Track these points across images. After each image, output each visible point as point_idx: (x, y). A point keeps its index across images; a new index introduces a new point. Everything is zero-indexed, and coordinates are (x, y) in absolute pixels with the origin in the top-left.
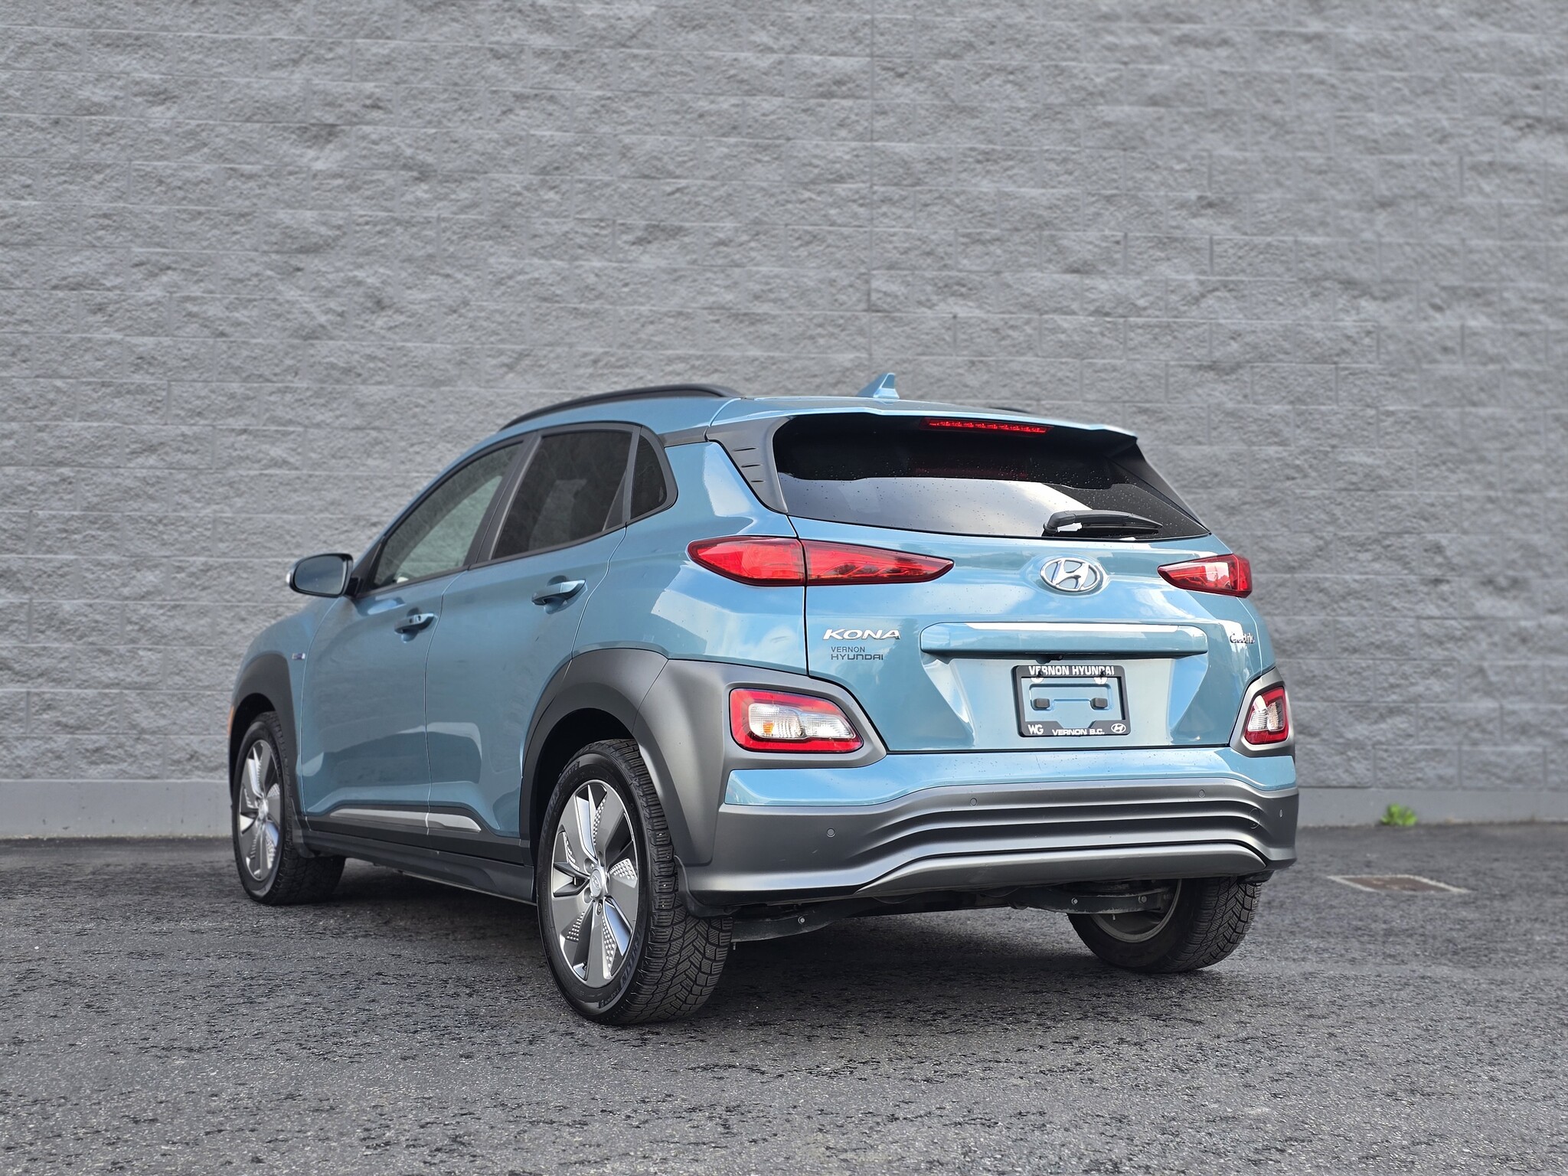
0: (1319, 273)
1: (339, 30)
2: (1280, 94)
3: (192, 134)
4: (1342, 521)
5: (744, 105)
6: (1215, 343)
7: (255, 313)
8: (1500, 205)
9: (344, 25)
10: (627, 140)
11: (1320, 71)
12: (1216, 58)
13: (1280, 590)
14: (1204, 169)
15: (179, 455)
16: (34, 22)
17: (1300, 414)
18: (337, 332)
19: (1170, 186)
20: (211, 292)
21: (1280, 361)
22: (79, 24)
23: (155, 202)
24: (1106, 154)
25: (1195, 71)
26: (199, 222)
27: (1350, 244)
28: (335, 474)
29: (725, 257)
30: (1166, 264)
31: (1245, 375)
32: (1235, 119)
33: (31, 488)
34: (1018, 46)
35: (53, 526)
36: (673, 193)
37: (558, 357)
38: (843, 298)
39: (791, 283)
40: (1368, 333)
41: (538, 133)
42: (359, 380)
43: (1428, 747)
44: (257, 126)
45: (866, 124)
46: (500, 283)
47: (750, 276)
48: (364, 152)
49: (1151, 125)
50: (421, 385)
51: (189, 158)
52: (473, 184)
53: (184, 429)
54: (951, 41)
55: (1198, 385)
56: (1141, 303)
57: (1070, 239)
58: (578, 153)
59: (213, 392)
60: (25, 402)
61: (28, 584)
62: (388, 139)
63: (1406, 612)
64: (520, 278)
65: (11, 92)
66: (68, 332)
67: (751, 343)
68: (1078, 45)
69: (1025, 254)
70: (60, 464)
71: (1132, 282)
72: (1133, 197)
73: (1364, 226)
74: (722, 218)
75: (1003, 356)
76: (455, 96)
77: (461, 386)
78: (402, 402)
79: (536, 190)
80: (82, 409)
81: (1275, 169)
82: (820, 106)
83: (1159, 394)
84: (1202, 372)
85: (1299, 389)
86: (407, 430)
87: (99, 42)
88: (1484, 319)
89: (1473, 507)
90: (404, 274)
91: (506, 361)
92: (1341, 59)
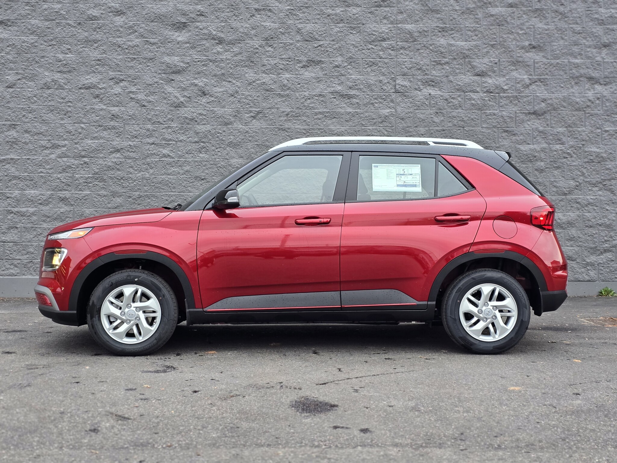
0: (578, 74)
2: (563, 1)
3: (131, 27)
4: (586, 175)
5: (346, 11)
6: (535, 104)
7: (156, 97)
10: (299, 26)
13: (561, 202)
14: (532, 33)
15: (129, 153)
17: (570, 132)
18: (187, 105)
19: (517, 40)
20: (139, 89)
21: (562, 110)
23: (118, 54)
24: (491, 28)
26: (134, 62)
27: (591, 63)
28: (188, 160)
29: (338, 72)
30: (515, 72)
31: (548, 116)
32: (544, 12)
33: (73, 166)
35: (81, 181)
36: (317, 47)
37: (272, 113)
38: (385, 87)
39: (364, 82)
40: (598, 99)
41: (265, 24)
42: (196, 123)
44: (156, 24)
45: (394, 17)
46: (250, 84)
47: (348, 79)
48: (197, 33)
49: (510, 16)
50: (220, 125)
51: (132, 37)
52: (239, 45)
53: (130, 143)
55: (528, 120)
56: (505, 87)
57: (476, 62)
58: (280, 32)
59: (141, 128)
60: (70, 133)
61: (72, 203)
62: (206, 28)
63: (612, 211)
64: (258, 82)
65: (62, 12)
66: (86, 106)
67: (348, 107)
69: (458, 69)
70: (84, 157)
71: (502, 79)
72: (502, 45)
73: (597, 55)
74: (337, 56)
75: (449, 110)
76: (232, 10)
77: (235, 125)
78: (213, 132)
79: (264, 47)
80: (91, 135)
81: (561, 32)
82: (376, 10)
83: (512, 124)
84: (530, 115)
85: (569, 122)
86: (215, 143)
90: (213, 81)
91: (253, 115)
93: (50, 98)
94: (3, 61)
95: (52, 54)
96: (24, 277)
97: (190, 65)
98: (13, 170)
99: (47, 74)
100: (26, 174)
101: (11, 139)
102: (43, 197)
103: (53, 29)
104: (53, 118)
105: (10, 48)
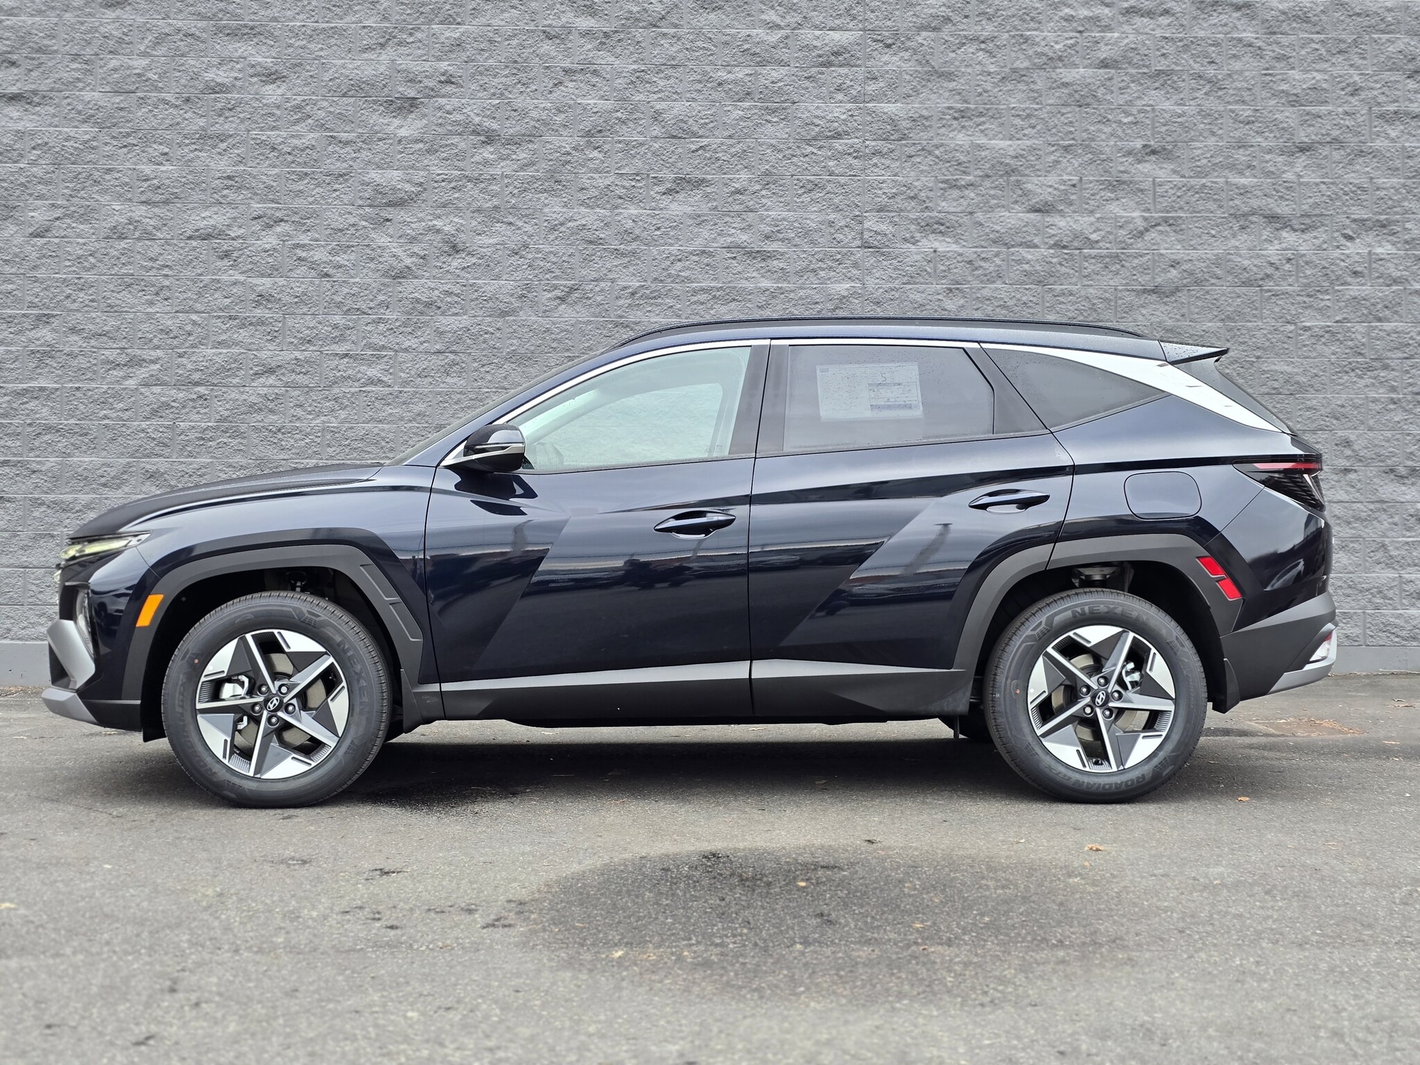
0: (1246, 209)
1: (418, 17)
2: (1213, 55)
3: (298, 108)
6: (1158, 270)
7: (353, 256)
8: (1404, 148)
9: (422, 13)
10: (658, 107)
11: (1248, 35)
12: (1158, 26)
14: (1148, 122)
15: (294, 376)
16: (168, 17)
17: (1231, 330)
18: (420, 272)
19: (1119, 136)
20: (317, 240)
21: (1213, 284)
22: (202, 17)
23: (270, 166)
24: (1064, 111)
25: (1141, 38)
26: (306, 182)
27: (1274, 184)
28: (421, 390)
29: (740, 204)
30: (1115, 203)
31: (1183, 297)
32: (1175, 78)
33: (173, 404)
34: (989, 19)
35: (192, 435)
36: (697, 151)
37: (602, 290)
38: (840, 236)
39: (796, 224)
40: (1289, 260)
41: (584, 101)
42: (438, 312)
44: (352, 100)
45: (859, 88)
46: (554, 229)
47: (762, 219)
48: (440, 121)
49: (1103, 85)
50: (489, 316)
51: (297, 128)
52: (530, 146)
53: (297, 354)
54: (931, 15)
55: (1142, 306)
56: (1094, 237)
57: (1033, 184)
58: (616, 118)
59: (320, 323)
60: (167, 333)
62: (459, 109)
64: (571, 224)
65: (150, 75)
66: (201, 275)
67: (763, 277)
68: (1041, 17)
69: (993, 197)
70: (197, 384)
71: (1086, 219)
72: (1087, 146)
73: (1286, 168)
74: (738, 171)
75: (976, 284)
76: (515, 71)
77: (522, 316)
78: (474, 330)
79: (582, 150)
80: (213, 338)
81: (1209, 121)
82: (820, 73)
84: (1145, 295)
85: (1229, 308)
86: (478, 353)
87: (221, 32)
88: (1389, 247)
89: (1378, 407)
90: (474, 223)
91: (559, 294)
92: (1267, 25)
93: (123, 259)
94: (23, 180)
95: (127, 163)
97: (425, 189)
98: (44, 414)
99: (117, 208)
100: (70, 422)
101: (41, 346)
102: (109, 469)
103: (129, 112)
104: (131, 300)
105: (39, 152)
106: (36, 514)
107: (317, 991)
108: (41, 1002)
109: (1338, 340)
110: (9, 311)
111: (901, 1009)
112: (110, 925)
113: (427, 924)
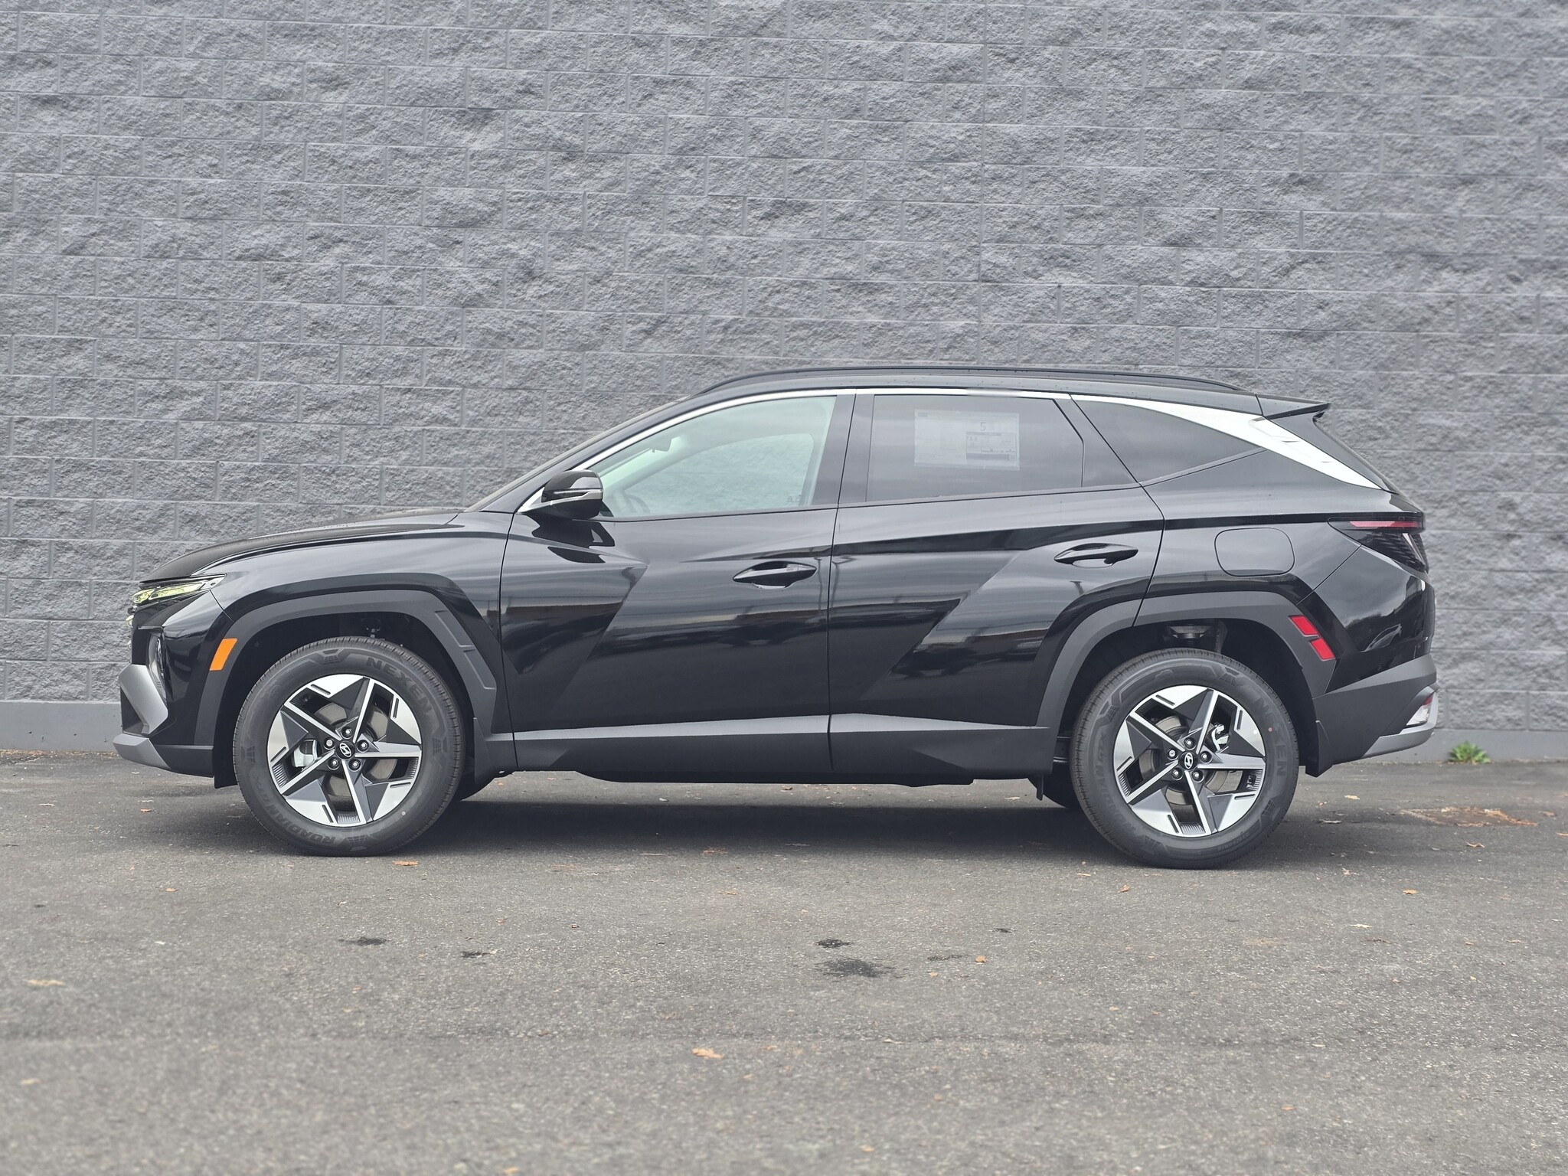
0: (1402, 246)
1: (496, 20)
2: (1369, 77)
3: (362, 117)
6: (1304, 312)
7: (418, 282)
9: (500, 16)
10: (757, 123)
11: (1407, 56)
12: (1309, 44)
14: (1296, 148)
15: (350, 412)
16: (219, 15)
17: (1385, 379)
18: (492, 300)
19: (1263, 164)
20: (379, 263)
21: (1365, 329)
22: (259, 16)
23: (329, 180)
24: (1203, 134)
25: (1289, 56)
26: (368, 199)
27: (1433, 219)
28: (490, 430)
29: (846, 231)
30: (1259, 238)
31: (1331, 341)
32: (1326, 101)
33: (217, 441)
34: (1122, 33)
35: (238, 476)
36: (799, 172)
37: (692, 323)
38: (955, 269)
39: (907, 255)
40: (1449, 303)
41: (676, 116)
42: (512, 344)
43: (1498, 691)
44: (421, 110)
45: (979, 107)
46: (640, 255)
47: (869, 248)
48: (517, 134)
49: (1247, 108)
50: (568, 350)
51: (359, 139)
52: (616, 164)
53: (354, 388)
54: (1059, 28)
55: (1287, 351)
56: (1235, 274)
57: (1168, 214)
58: (711, 135)
59: (380, 354)
60: (212, 363)
61: (215, 528)
62: (538, 122)
63: (1479, 565)
64: (659, 250)
65: (199, 79)
66: (251, 299)
67: (869, 311)
68: (1179, 32)
69: (1125, 228)
70: (244, 419)
71: (1226, 254)
72: (1229, 174)
73: (1447, 202)
74: (844, 195)
75: (1104, 323)
76: (601, 81)
77: (604, 350)
78: (551, 365)
79: (673, 169)
80: (263, 369)
81: (1363, 149)
82: (936, 89)
83: (1249, 360)
84: (1290, 339)
85: (1382, 355)
86: (555, 391)
87: (278, 33)
88: (1560, 290)
89: (1546, 467)
90: (553, 247)
91: (645, 327)
92: (1428, 45)
94: (56, 191)
95: (172, 175)
96: (95, 702)
97: (499, 209)
98: (75, 449)
99: (160, 224)
100: (105, 458)
101: (73, 374)
102: (145, 512)
103: (175, 119)
104: (173, 326)
105: (75, 161)
106: (63, 560)
107: (409, 1079)
108: (104, 1086)
109: (1502, 392)
110: (38, 336)
111: (1061, 1110)
112: (170, 1005)
113: (523, 1010)
